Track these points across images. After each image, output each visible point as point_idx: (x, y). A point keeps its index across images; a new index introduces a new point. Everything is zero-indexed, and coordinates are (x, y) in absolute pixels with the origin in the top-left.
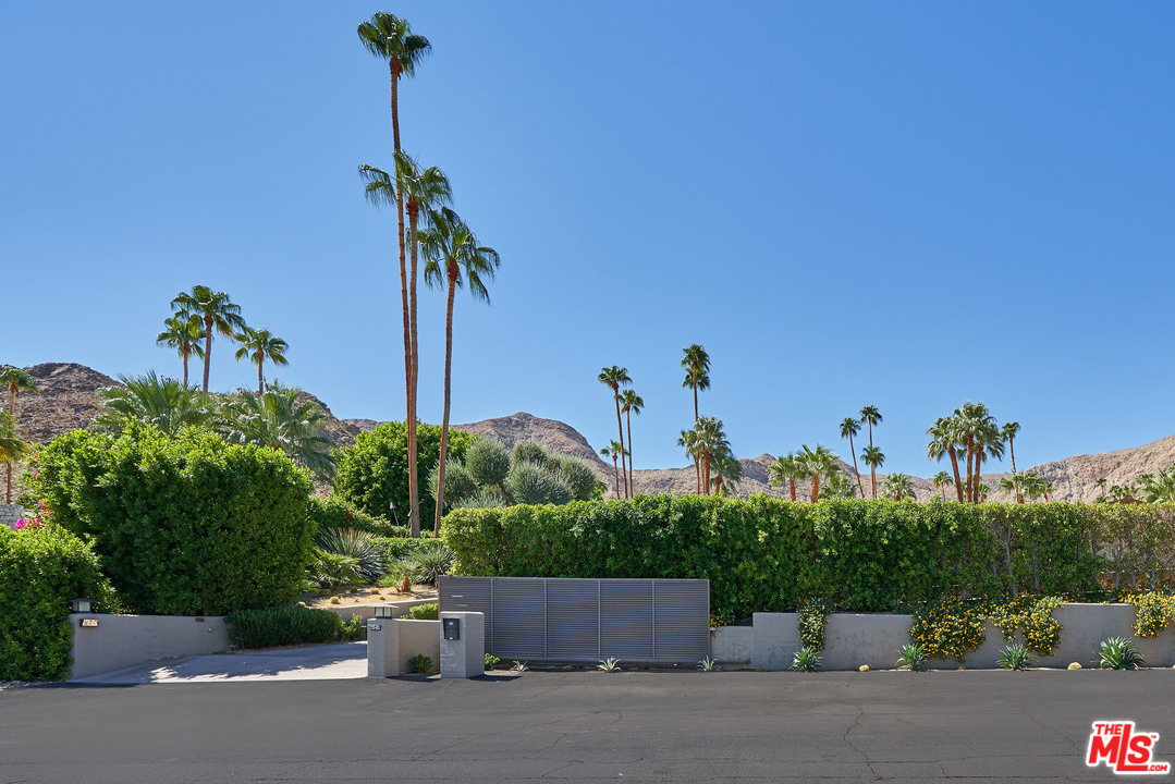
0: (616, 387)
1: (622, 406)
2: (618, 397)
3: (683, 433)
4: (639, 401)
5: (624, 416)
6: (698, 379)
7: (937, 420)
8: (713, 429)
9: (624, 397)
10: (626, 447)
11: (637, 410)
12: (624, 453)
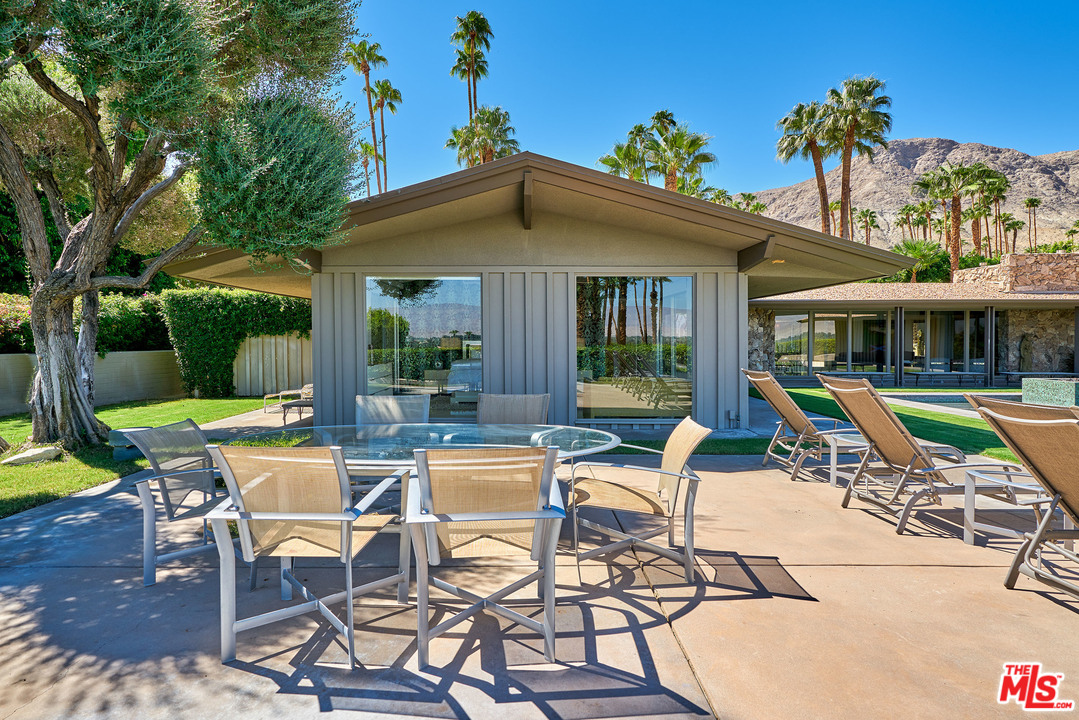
0: (366, 70)
1: (374, 101)
2: (369, 90)
3: (455, 132)
4: (396, 95)
5: (377, 113)
6: (473, 66)
7: (795, 107)
8: (495, 121)
9: (376, 90)
10: (380, 152)
11: (392, 106)
12: (378, 157)
